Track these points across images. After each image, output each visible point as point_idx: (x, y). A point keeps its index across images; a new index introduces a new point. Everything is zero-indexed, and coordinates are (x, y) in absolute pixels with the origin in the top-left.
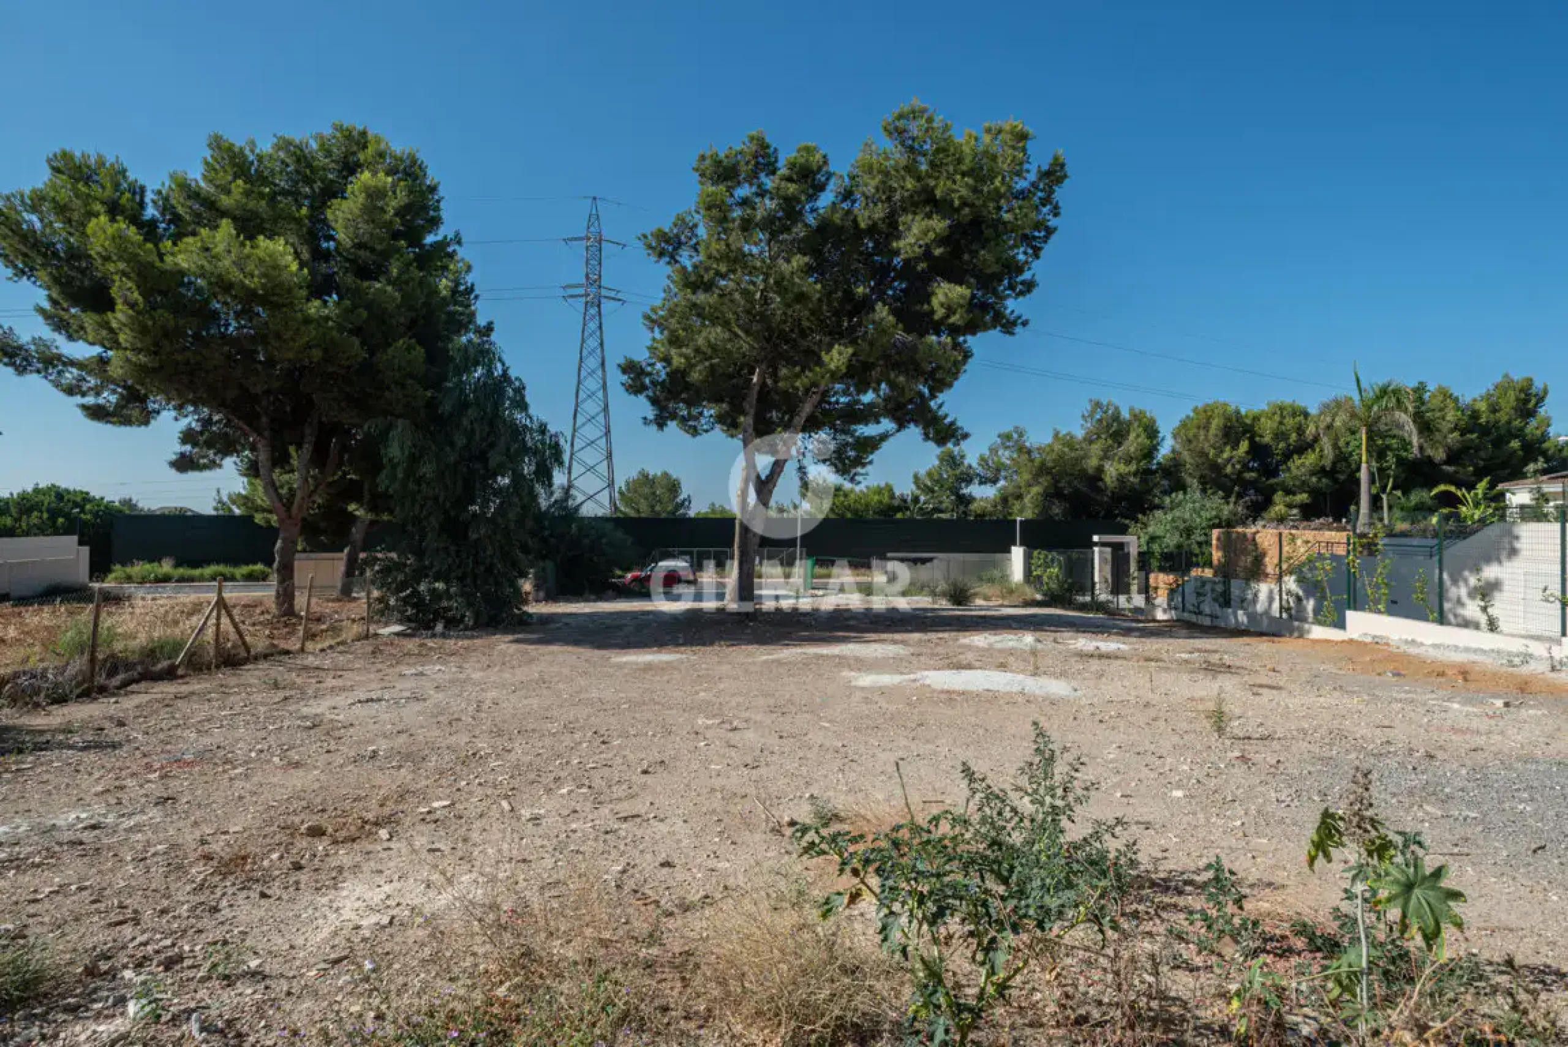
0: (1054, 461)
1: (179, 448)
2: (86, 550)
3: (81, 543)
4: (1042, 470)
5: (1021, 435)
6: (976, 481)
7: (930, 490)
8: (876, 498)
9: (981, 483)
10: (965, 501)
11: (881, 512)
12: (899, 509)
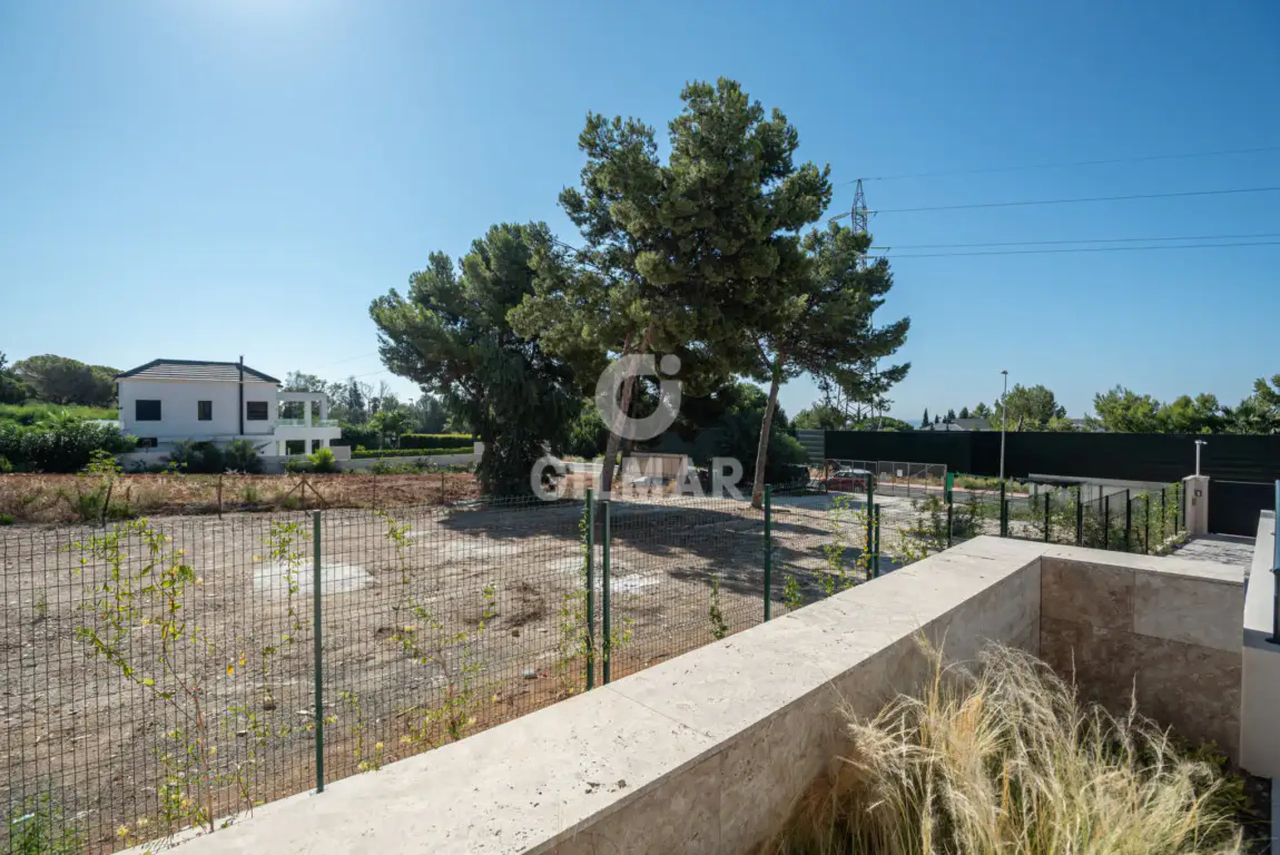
11: (1182, 426)
12: (1211, 421)
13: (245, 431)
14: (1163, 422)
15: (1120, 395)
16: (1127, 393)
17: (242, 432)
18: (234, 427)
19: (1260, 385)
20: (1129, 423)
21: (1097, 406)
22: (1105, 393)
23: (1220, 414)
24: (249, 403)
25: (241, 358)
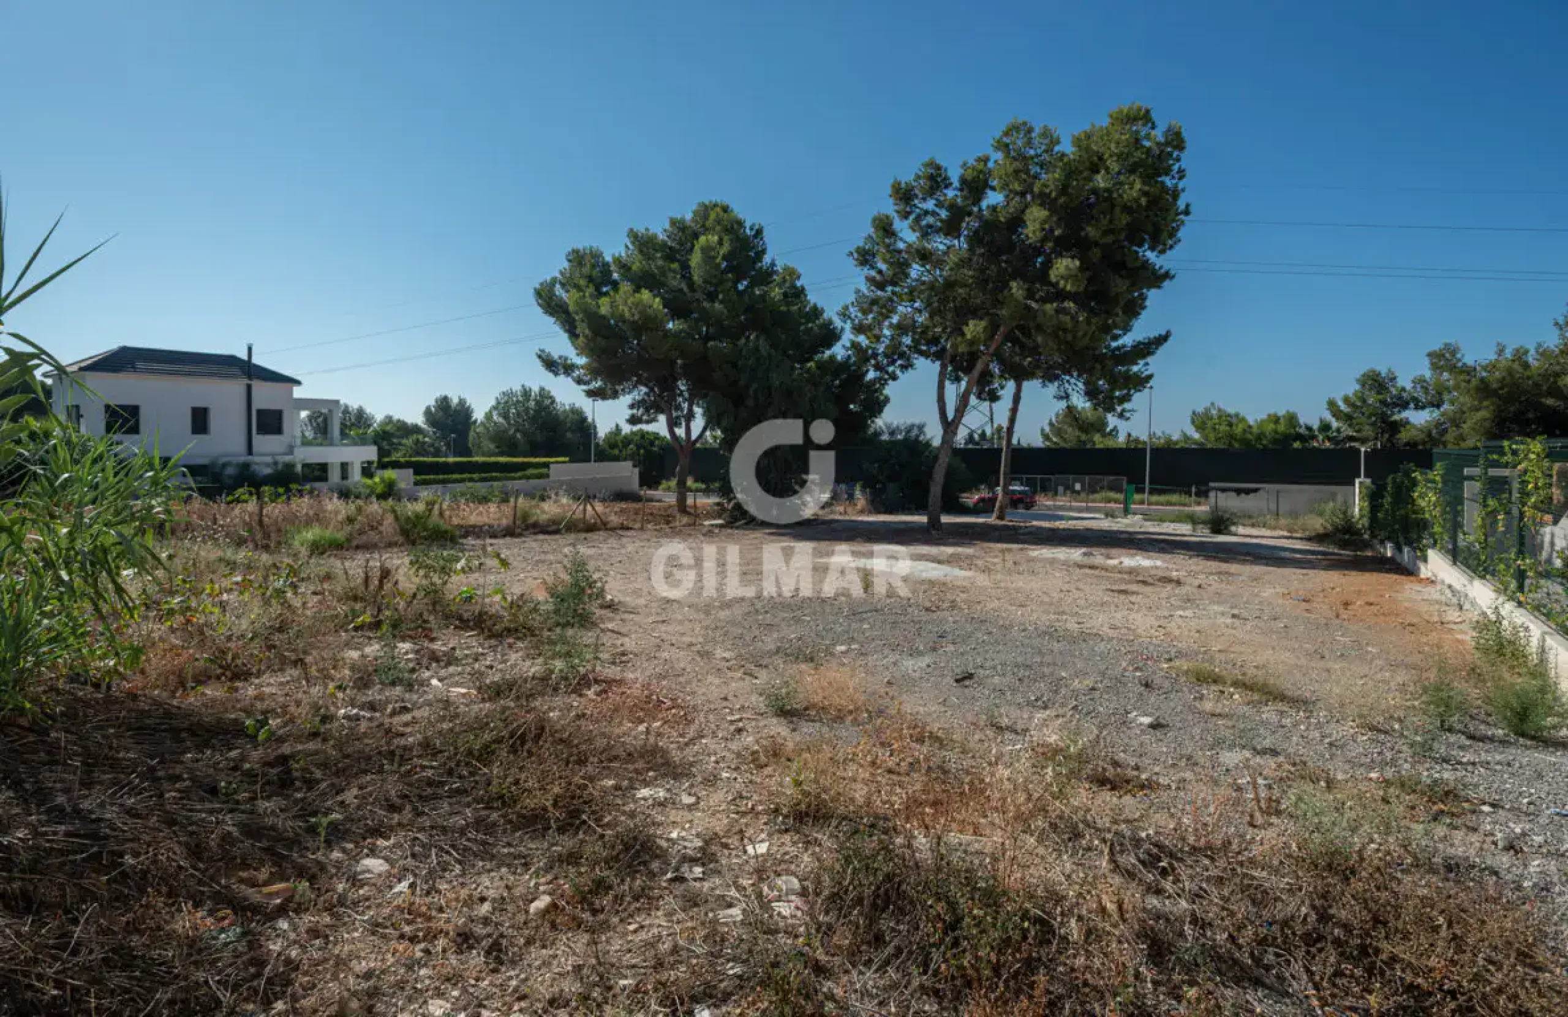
0: (1498, 381)
1: (630, 412)
2: (636, 471)
3: (634, 466)
4: (1484, 390)
5: (1454, 353)
6: (1412, 405)
7: (1348, 418)
8: (1272, 426)
9: (1417, 408)
10: (1395, 427)
11: (1275, 441)
12: (1299, 437)
13: (255, 449)
14: (1260, 437)
15: (1214, 412)
16: (1219, 410)
17: (250, 452)
18: (240, 445)
19: (1332, 404)
20: (1232, 437)
21: (1193, 422)
22: (1200, 410)
23: (1302, 431)
24: (259, 412)
25: (250, 349)
